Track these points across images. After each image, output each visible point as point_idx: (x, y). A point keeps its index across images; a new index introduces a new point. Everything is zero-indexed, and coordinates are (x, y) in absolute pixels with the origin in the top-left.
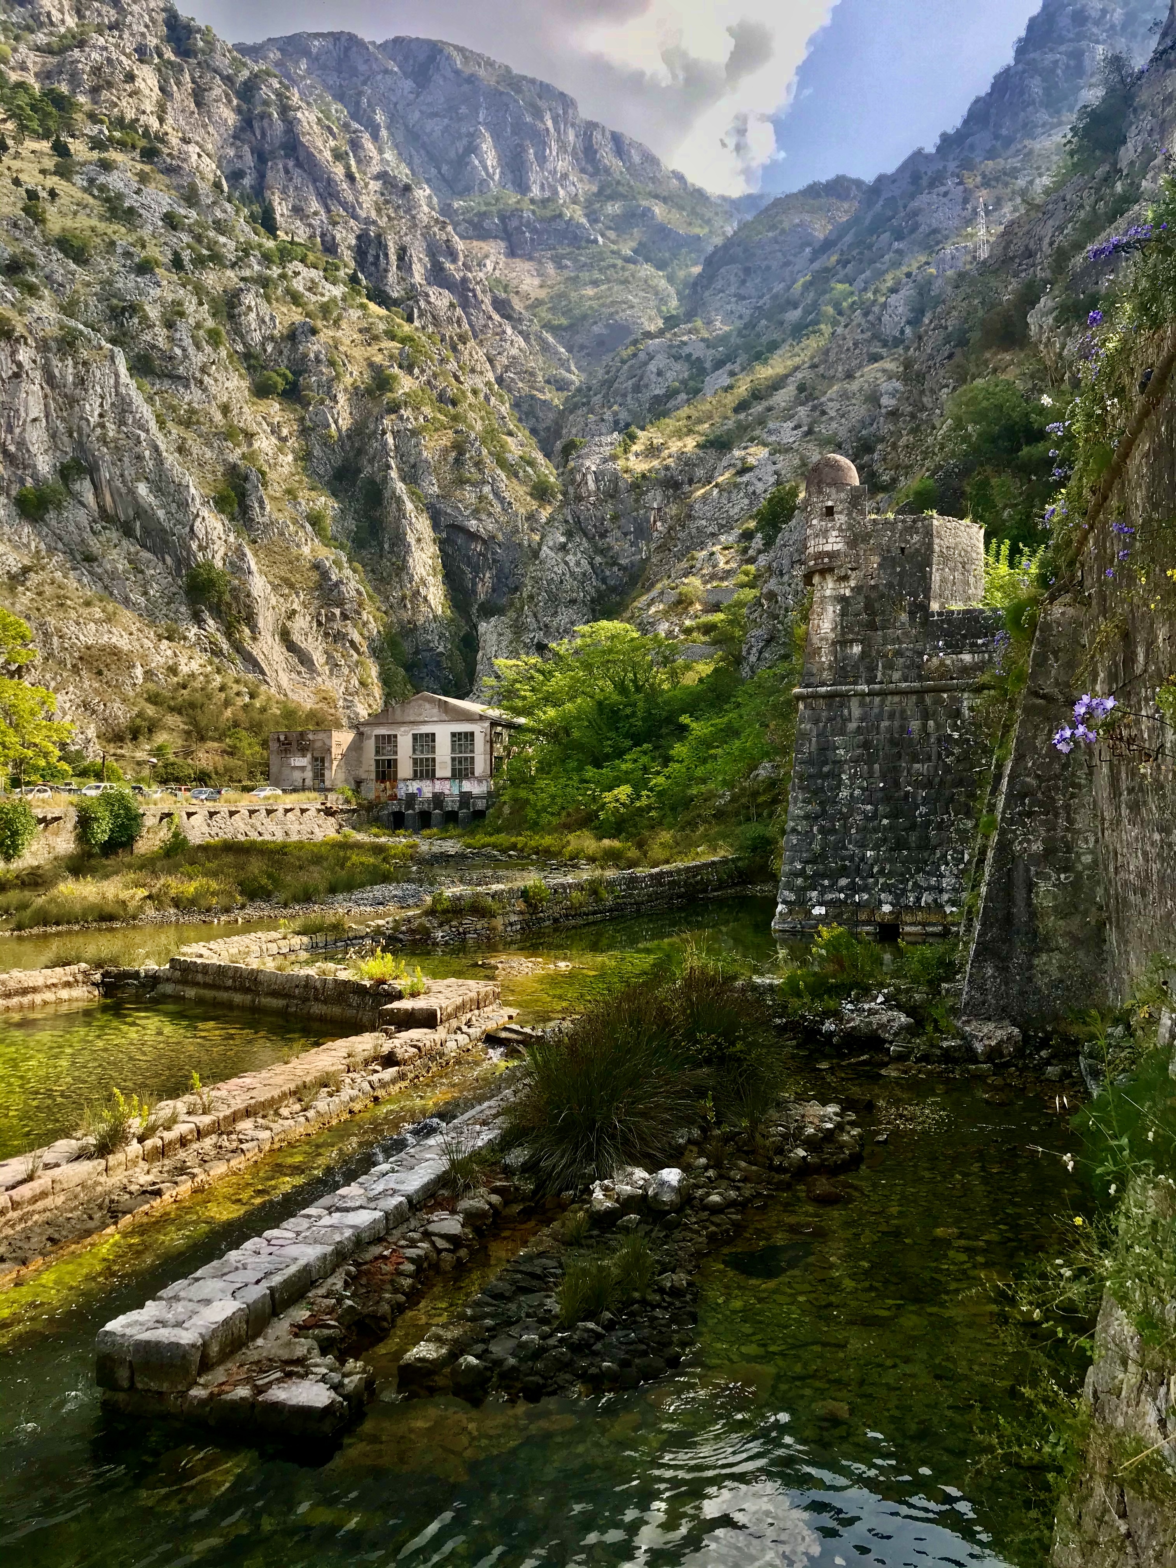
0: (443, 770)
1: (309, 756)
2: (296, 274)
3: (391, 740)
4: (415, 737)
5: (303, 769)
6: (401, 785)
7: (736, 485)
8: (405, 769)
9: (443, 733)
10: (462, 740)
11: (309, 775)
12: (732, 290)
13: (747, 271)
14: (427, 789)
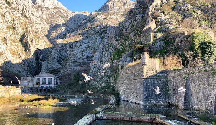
0: (47, 83)
1: (27, 81)
2: (14, 12)
3: (39, 79)
4: (43, 79)
5: (26, 83)
6: (40, 85)
7: (80, 47)
8: (41, 83)
9: (47, 78)
10: (50, 79)
11: (27, 84)
12: (73, 22)
13: (75, 20)
14: (45, 86)
